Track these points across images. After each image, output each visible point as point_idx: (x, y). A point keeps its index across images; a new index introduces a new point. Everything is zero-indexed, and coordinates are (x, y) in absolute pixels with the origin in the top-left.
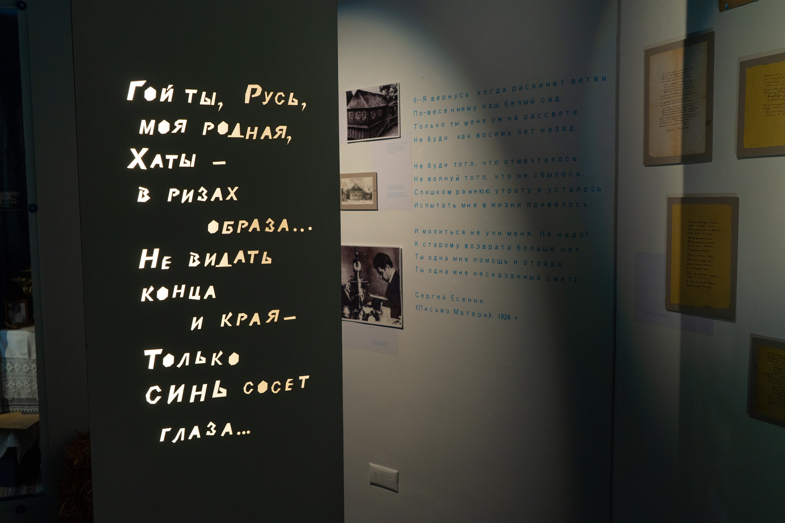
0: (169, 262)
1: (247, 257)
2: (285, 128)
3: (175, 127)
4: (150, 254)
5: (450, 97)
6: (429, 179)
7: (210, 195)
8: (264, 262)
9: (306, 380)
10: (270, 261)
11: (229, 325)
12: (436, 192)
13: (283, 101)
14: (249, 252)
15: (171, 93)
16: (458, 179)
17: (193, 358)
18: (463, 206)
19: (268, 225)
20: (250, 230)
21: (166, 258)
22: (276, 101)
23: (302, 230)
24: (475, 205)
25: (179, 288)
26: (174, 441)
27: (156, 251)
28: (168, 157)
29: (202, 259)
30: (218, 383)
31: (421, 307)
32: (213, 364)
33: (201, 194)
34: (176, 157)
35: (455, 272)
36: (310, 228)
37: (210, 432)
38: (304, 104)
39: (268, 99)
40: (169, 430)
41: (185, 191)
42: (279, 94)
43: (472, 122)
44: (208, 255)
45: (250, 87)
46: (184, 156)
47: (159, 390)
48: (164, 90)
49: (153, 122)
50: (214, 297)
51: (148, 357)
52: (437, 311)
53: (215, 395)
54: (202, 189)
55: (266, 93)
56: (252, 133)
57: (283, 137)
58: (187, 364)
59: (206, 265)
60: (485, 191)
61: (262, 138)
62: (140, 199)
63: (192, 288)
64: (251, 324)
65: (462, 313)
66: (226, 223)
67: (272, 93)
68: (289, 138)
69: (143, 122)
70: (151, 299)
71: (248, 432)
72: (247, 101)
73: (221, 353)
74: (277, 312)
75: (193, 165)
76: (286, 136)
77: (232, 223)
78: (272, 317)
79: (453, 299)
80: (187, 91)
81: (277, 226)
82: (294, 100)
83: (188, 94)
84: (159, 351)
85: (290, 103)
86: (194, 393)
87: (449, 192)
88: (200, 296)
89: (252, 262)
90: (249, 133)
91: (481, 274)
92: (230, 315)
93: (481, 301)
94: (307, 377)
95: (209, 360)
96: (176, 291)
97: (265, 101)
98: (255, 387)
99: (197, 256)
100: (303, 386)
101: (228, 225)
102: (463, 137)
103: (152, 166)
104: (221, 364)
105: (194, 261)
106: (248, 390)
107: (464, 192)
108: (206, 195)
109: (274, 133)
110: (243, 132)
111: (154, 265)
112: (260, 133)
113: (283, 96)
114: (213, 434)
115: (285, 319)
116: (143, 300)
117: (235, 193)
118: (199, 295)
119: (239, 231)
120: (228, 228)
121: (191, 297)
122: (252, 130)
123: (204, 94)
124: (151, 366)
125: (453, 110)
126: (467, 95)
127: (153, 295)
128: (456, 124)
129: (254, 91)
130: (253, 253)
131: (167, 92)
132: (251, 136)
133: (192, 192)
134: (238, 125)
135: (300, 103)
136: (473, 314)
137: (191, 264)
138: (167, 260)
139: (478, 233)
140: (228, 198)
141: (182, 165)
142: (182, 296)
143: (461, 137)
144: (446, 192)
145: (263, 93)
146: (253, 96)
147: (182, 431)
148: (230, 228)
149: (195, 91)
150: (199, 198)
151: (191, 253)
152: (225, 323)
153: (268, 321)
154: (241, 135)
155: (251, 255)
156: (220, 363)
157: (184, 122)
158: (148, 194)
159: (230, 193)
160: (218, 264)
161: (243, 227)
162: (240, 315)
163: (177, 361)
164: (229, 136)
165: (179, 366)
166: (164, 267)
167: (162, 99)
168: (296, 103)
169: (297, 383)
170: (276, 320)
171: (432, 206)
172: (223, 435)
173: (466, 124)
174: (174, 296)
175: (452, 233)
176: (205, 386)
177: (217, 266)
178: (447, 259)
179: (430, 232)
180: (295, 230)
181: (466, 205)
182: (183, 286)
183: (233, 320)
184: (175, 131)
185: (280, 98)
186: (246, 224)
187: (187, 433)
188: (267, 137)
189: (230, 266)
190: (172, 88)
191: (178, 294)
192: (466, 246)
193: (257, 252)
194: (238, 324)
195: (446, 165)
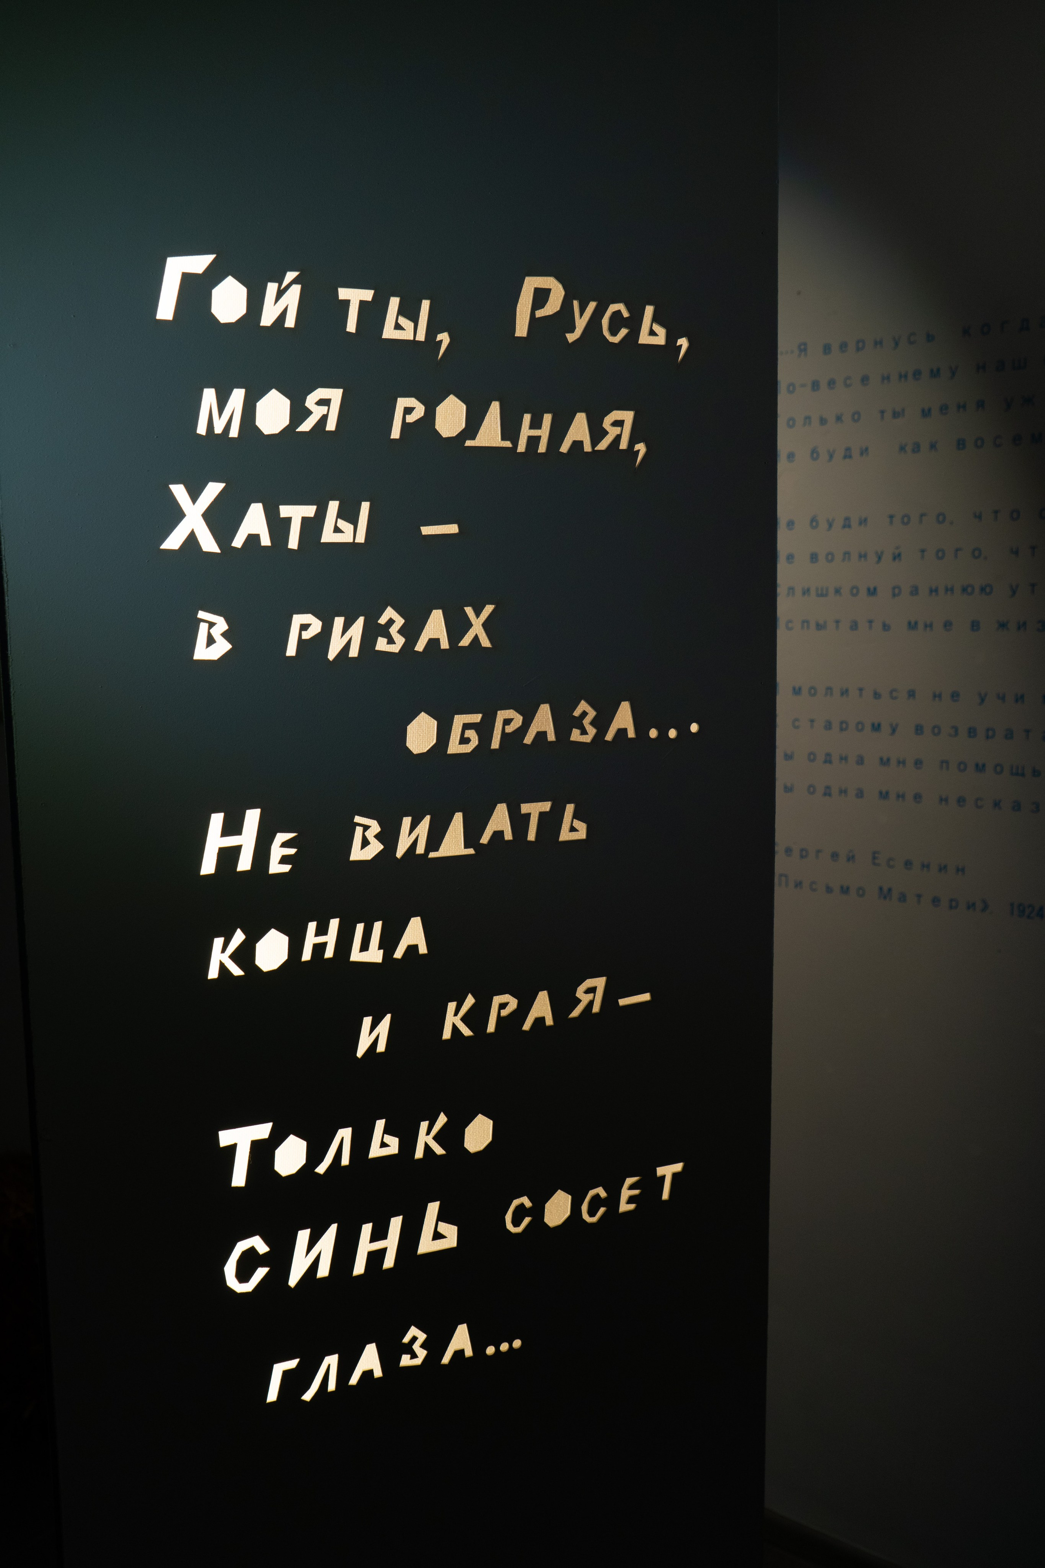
0: (292, 851)
1: (519, 822)
2: (628, 416)
3: (309, 413)
4: (233, 827)
5: (878, 343)
6: (814, 557)
7: (411, 631)
8: (565, 835)
9: (675, 1176)
10: (582, 833)
11: (466, 1032)
12: (831, 591)
13: (624, 332)
14: (525, 808)
15: (293, 295)
16: (897, 557)
17: (361, 1142)
18: (912, 626)
19: (578, 723)
20: (528, 739)
21: (281, 837)
22: (606, 333)
23: (672, 733)
24: (948, 625)
25: (322, 930)
26: (308, 1396)
27: (252, 818)
28: (285, 511)
29: (389, 837)
30: (433, 1208)
31: (783, 879)
32: (419, 1154)
33: (384, 631)
34: (310, 511)
35: (884, 795)
36: (694, 728)
37: (409, 1356)
38: (683, 343)
39: (581, 323)
40: (292, 1364)
41: (339, 622)
42: (613, 308)
43: (944, 409)
44: (407, 821)
45: (531, 283)
46: (333, 506)
47: (262, 1248)
48: (272, 288)
49: (238, 396)
50: (423, 950)
51: (232, 1149)
52: (829, 890)
53: (426, 1245)
54: (390, 613)
55: (576, 303)
56: (535, 433)
57: (624, 445)
58: (345, 1161)
59: (400, 853)
60: (977, 590)
61: (565, 448)
62: (202, 652)
63: (360, 928)
64: (527, 1026)
65: (903, 898)
66: (459, 720)
67: (592, 305)
68: (641, 448)
69: (209, 396)
70: (236, 971)
71: (517, 1343)
72: (522, 329)
73: (442, 1120)
74: (600, 983)
75: (361, 538)
76: (632, 442)
77: (477, 718)
78: (585, 999)
79: (877, 861)
80: (344, 293)
81: (602, 722)
82: (657, 328)
83: (347, 303)
84: (263, 1131)
85: (644, 339)
86: (365, 1246)
87: (872, 592)
88: (382, 951)
89: (531, 836)
90: (526, 432)
91: (961, 801)
92: (470, 1001)
93: (960, 870)
94: (678, 1167)
95: (408, 1142)
96: (311, 939)
97: (572, 329)
98: (538, 1212)
99: (375, 827)
100: (665, 1196)
101: (466, 727)
102: (917, 448)
103: (238, 542)
104: (443, 1152)
105: (365, 843)
106: (516, 1222)
107: (915, 591)
108: (400, 632)
109: (597, 433)
110: (510, 430)
111: (245, 863)
112: (558, 432)
113: (626, 314)
114: (418, 1362)
115: (623, 1002)
116: (213, 973)
117: (485, 625)
118: (379, 949)
119: (495, 744)
120: (466, 736)
121: (356, 956)
122: (536, 424)
123: (394, 303)
124: (239, 1179)
125: (886, 378)
126: (930, 338)
127: (244, 956)
128: (896, 415)
129: (541, 297)
130: (534, 809)
131: (280, 294)
132: (533, 441)
133: (359, 624)
134: (495, 408)
135: (671, 338)
136: (936, 901)
137: (357, 854)
138: (285, 845)
139: (955, 696)
140: (465, 642)
141: (328, 536)
142: (329, 953)
143: (909, 448)
144: (863, 592)
145: (566, 305)
146: (539, 314)
147: (332, 1361)
148: (471, 734)
149: (368, 295)
150: (381, 644)
151: (358, 819)
152: (454, 1026)
153: (576, 1013)
154: (504, 438)
155: (529, 815)
156: (439, 1150)
157: (335, 395)
158: (225, 635)
159: (470, 625)
160: (437, 850)
161: (509, 729)
162: (497, 1000)
163: (315, 1155)
164: (469, 443)
165: (321, 1169)
166: (276, 867)
167: (267, 319)
168: (660, 339)
169: (652, 1184)
170: (596, 1009)
171: (820, 627)
172: (446, 1360)
173: (926, 413)
174: (307, 955)
175: (877, 695)
176: (396, 1224)
177: (432, 855)
178: (860, 761)
179: (813, 692)
180: (653, 733)
181: (921, 626)
182: (334, 924)
183: (476, 1018)
184: (306, 426)
185: (617, 322)
186: (518, 720)
187: (345, 1370)
188: (577, 445)
189: (471, 851)
190: (295, 281)
191: (319, 949)
192: (919, 729)
193: (546, 806)
194: (491, 1028)
195: (863, 522)
